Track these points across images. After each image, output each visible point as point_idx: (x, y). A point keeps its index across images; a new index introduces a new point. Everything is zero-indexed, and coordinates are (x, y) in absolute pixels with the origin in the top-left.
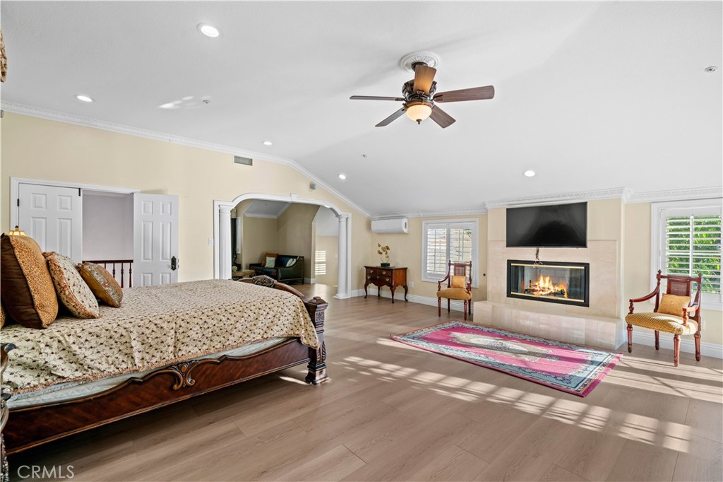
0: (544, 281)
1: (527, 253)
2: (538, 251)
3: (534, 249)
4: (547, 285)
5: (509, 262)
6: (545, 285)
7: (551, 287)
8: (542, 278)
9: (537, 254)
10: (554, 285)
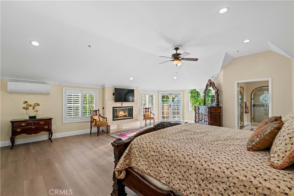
0: (122, 112)
1: (119, 104)
2: (122, 103)
3: (121, 103)
4: (122, 113)
5: (113, 108)
6: (121, 113)
7: (124, 114)
8: (121, 112)
9: (122, 104)
10: (125, 113)
